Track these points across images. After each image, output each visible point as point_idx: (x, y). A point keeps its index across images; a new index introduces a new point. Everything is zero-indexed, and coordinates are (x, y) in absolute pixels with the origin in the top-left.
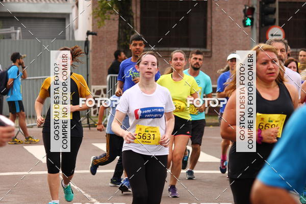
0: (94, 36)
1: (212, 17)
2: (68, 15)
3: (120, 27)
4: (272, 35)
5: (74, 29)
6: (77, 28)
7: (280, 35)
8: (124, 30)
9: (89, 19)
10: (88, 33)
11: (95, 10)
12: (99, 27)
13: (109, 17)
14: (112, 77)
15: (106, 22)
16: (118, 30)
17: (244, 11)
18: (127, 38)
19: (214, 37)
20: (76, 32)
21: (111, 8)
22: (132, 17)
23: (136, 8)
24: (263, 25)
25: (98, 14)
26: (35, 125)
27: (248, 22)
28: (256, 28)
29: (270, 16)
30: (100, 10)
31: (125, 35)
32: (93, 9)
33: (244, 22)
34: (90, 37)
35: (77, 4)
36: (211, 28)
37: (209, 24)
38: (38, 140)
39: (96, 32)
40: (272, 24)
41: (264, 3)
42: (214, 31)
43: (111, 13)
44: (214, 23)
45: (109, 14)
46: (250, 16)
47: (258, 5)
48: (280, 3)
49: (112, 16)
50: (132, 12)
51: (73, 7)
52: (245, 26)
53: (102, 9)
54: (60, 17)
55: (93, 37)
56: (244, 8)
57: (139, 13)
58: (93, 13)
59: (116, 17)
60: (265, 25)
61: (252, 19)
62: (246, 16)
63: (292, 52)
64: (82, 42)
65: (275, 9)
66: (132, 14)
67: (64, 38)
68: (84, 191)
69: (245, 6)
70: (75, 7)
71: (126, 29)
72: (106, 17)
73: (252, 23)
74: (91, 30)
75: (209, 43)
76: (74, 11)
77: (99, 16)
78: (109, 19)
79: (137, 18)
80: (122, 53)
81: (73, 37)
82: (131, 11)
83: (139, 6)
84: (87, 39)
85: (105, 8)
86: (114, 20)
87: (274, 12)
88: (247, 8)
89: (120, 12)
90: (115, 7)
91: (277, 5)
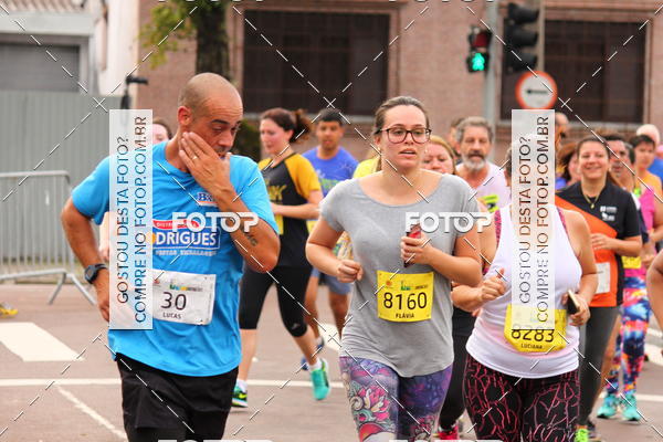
0: (143, 86)
1: (398, 51)
2: (86, 39)
4: (529, 92)
5: (99, 69)
6: (105, 68)
7: (543, 92)
9: (131, 48)
10: (129, 80)
11: (145, 30)
12: (153, 68)
13: (175, 45)
15: (168, 56)
17: (470, 38)
20: (101, 78)
22: (225, 46)
23: (235, 26)
24: (510, 69)
25: (153, 38)
26: (8, 279)
27: (479, 62)
28: (496, 75)
29: (526, 51)
30: (155, 28)
32: (141, 27)
33: (469, 62)
34: (133, 88)
35: (106, 16)
36: (397, 74)
37: (392, 64)
38: (15, 312)
39: (145, 77)
40: (529, 67)
41: (512, 22)
43: (180, 37)
44: (403, 64)
45: (177, 40)
46: (483, 50)
47: (501, 24)
48: (547, 22)
49: (183, 44)
50: (226, 36)
51: (97, 22)
52: (471, 70)
53: (159, 28)
54: (68, 42)
55: (139, 90)
56: (469, 31)
57: (240, 37)
58: (141, 35)
59: (192, 45)
60: (514, 69)
61: (486, 57)
62: (474, 48)
63: (571, 130)
64: (114, 98)
65: (535, 38)
66: (225, 40)
67: (76, 89)
68: (112, 423)
69: (473, 27)
70: (102, 22)
72: (171, 45)
73: (486, 65)
74: (135, 74)
76: (98, 32)
77: (153, 42)
78: (175, 50)
79: (236, 48)
81: (96, 87)
82: (223, 32)
84: (126, 92)
85: (167, 25)
86: (185, 51)
87: (533, 41)
88: (477, 31)
89: (200, 36)
90: (188, 23)
91: (540, 27)
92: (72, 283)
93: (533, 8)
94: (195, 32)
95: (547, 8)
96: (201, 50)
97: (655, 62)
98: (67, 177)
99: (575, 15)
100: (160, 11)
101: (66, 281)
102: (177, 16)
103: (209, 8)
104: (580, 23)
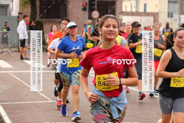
2: (8, 5)
3: (31, 11)
4: (94, 15)
6: (12, 10)
7: (97, 15)
10: (19, 13)
12: (23, 10)
15: (25, 8)
20: (12, 12)
21: (27, 3)
29: (93, 7)
30: (23, 3)
31: (33, 14)
32: (20, 3)
37: (68, 10)
40: (94, 10)
41: (90, 1)
48: (98, 2)
49: (28, 6)
51: (11, 2)
58: (20, 5)
59: (30, 6)
60: (91, 10)
67: (7, 15)
69: (83, 2)
71: (34, 11)
76: (11, 4)
77: (22, 6)
81: (11, 14)
82: (36, 4)
83: (39, 1)
84: (19, 16)
85: (25, 2)
87: (94, 5)
90: (29, 2)
91: (96, 2)
94: (30, 4)
96: (32, 7)
97: (117, 9)
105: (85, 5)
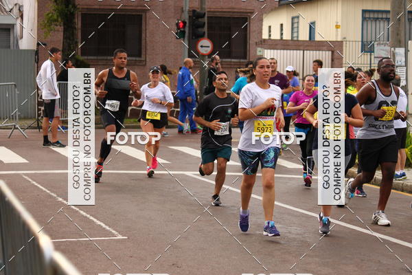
2: (13, 26)
3: (64, 38)
4: (202, 46)
5: (19, 38)
6: (22, 38)
7: (208, 47)
8: (68, 41)
10: (38, 45)
12: (46, 37)
13: (54, 28)
14: (60, 84)
15: (51, 33)
16: (62, 41)
17: (177, 24)
18: (70, 48)
19: (148, 48)
20: (20, 42)
21: (56, 20)
23: (78, 20)
29: (200, 30)
30: (46, 22)
35: (22, 17)
37: (143, 35)
40: (201, 36)
41: (194, 18)
42: (148, 42)
43: (57, 26)
44: (148, 35)
45: (55, 26)
46: (182, 29)
49: (57, 28)
51: (17, 18)
53: (48, 21)
54: (5, 27)
56: (176, 22)
59: (61, 28)
60: (195, 37)
62: (178, 28)
65: (205, 23)
67: (8, 46)
69: (178, 20)
70: (20, 18)
71: (70, 39)
72: (52, 29)
75: (143, 52)
76: (18, 23)
77: (45, 27)
78: (54, 30)
79: (78, 29)
80: (70, 62)
81: (17, 46)
83: (80, 18)
84: (37, 49)
85: (51, 20)
86: (58, 31)
87: (203, 26)
88: (180, 21)
89: (64, 24)
90: (60, 19)
91: (206, 19)
92: (17, 128)
93: (203, 12)
94: (62, 24)
95: (208, 12)
96: (65, 30)
97: (251, 34)
98: (15, 85)
99: (218, 15)
100: (48, 14)
101: (15, 128)
102: (55, 17)
103: (69, 13)
104: (221, 17)
105: (181, 25)
